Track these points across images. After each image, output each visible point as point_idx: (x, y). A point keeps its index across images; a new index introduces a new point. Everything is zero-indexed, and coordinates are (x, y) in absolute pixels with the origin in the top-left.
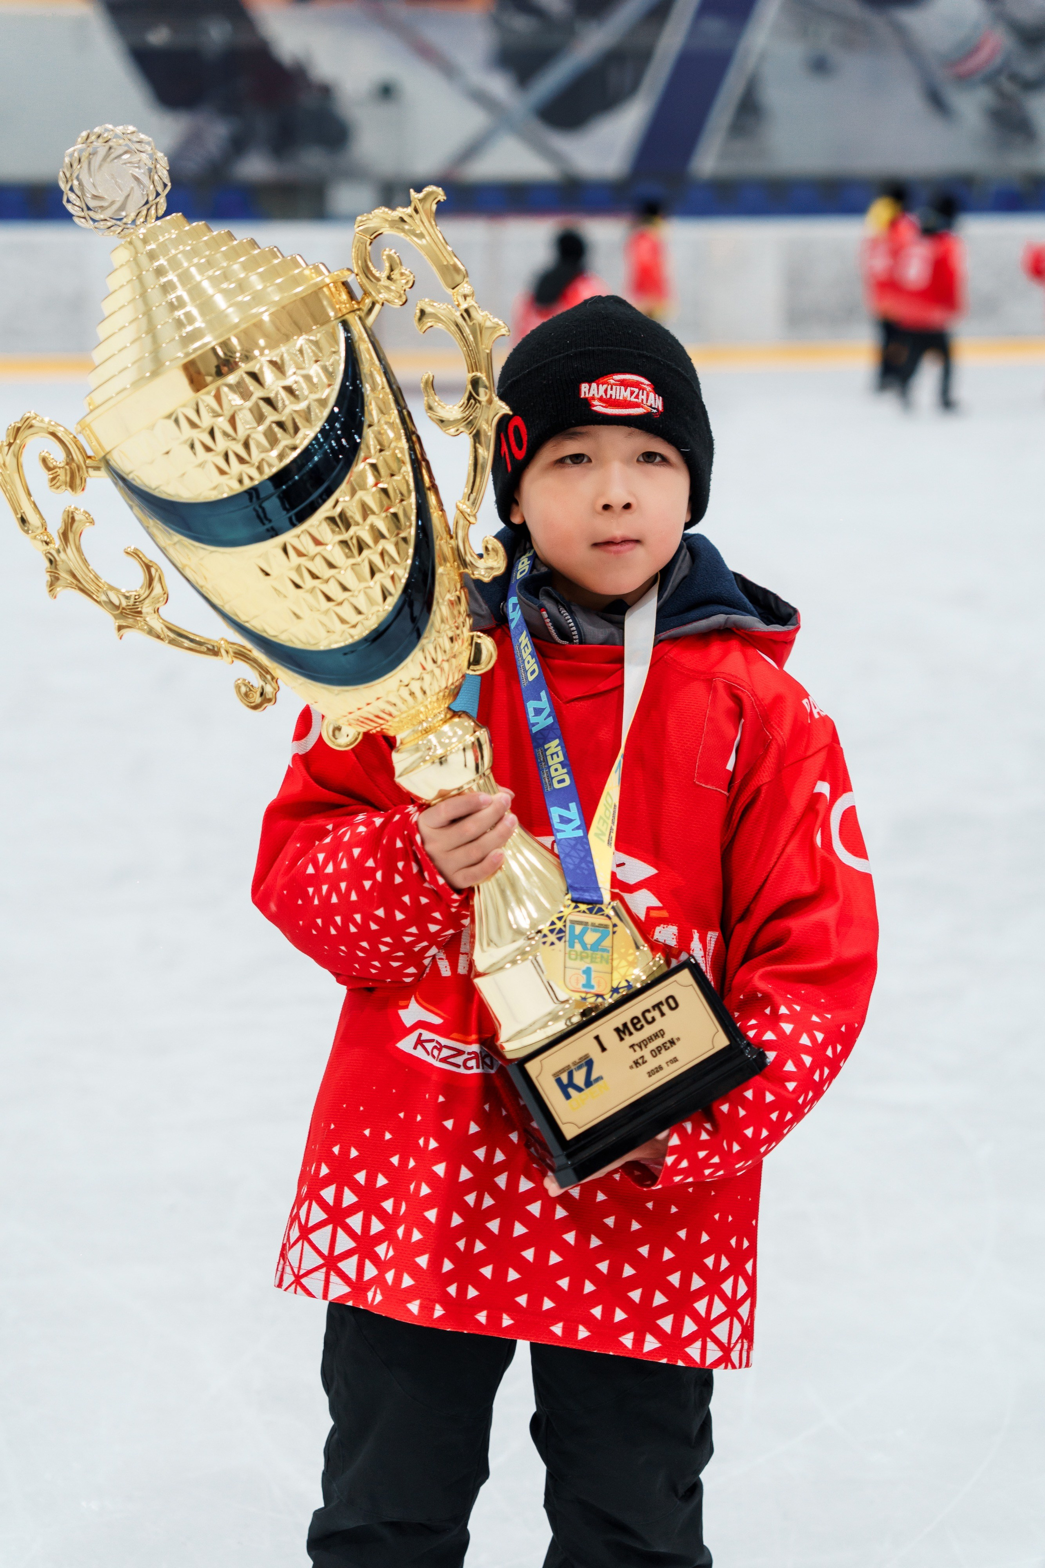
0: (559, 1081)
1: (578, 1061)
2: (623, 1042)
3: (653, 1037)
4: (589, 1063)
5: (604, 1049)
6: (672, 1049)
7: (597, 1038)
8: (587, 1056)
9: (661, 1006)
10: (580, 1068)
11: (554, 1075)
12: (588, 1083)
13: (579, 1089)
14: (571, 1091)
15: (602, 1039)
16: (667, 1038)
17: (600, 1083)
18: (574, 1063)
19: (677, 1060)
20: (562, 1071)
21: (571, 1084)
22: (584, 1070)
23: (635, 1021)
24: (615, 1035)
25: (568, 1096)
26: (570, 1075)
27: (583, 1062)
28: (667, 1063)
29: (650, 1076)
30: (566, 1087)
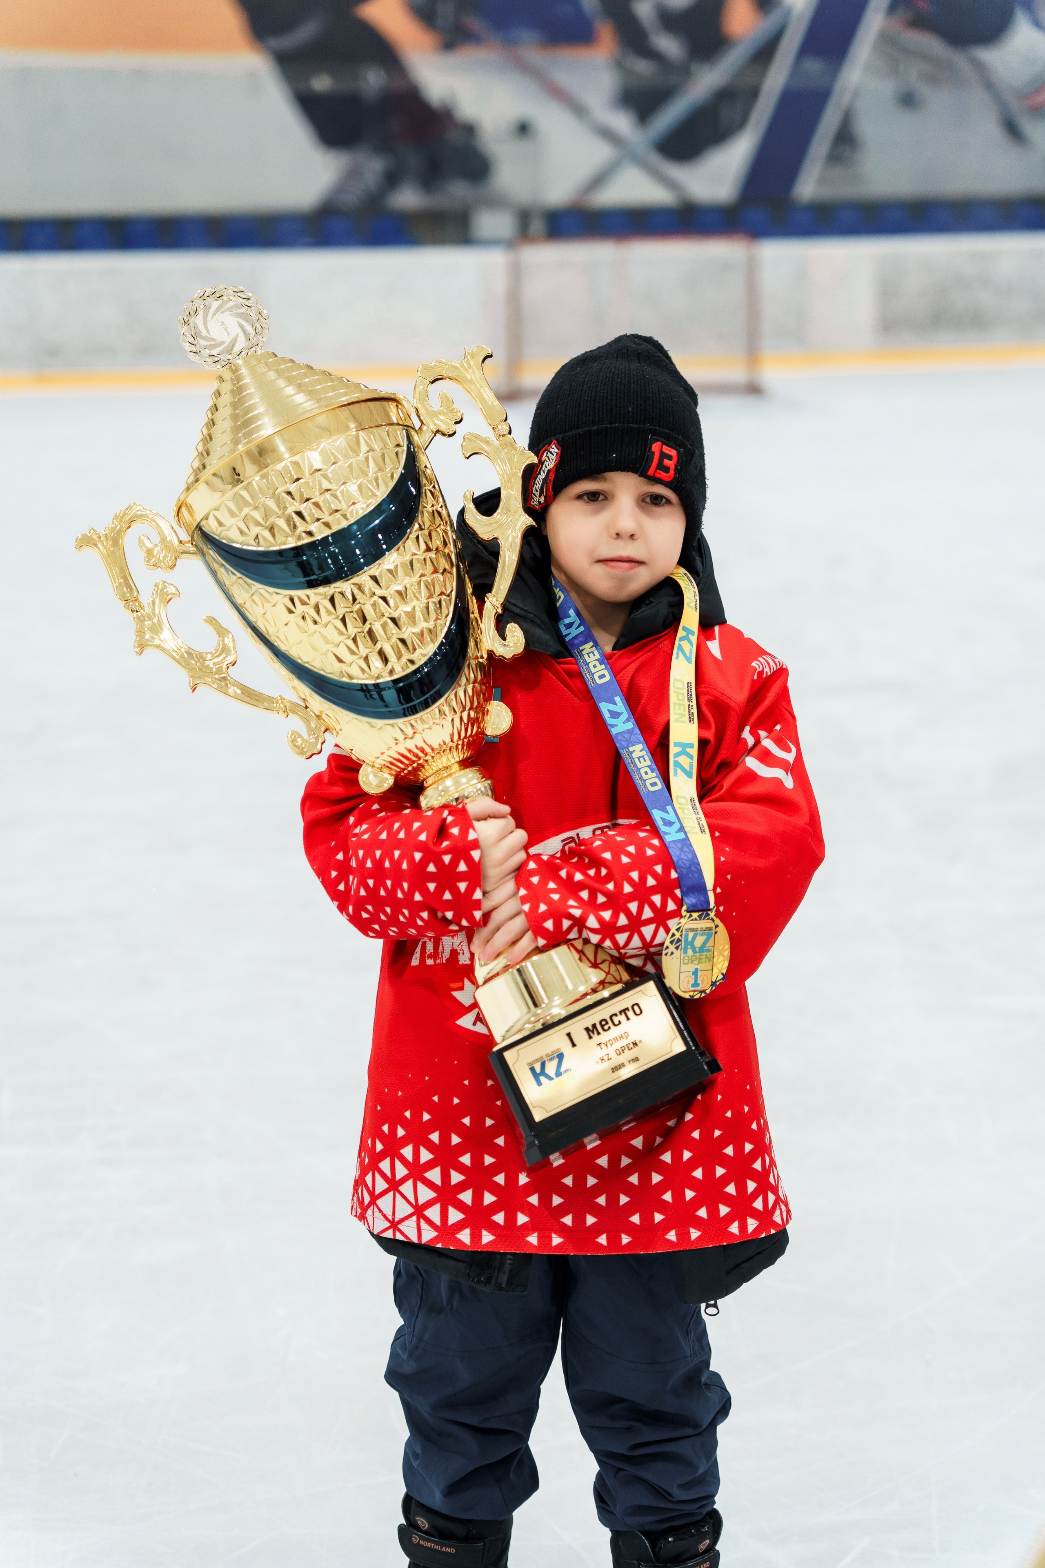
0: (532, 1070)
1: (550, 1054)
2: (592, 1040)
3: (618, 1038)
4: (561, 1056)
5: (574, 1045)
6: (634, 1050)
7: (569, 1035)
8: (558, 1050)
9: (627, 1011)
10: (552, 1059)
11: (529, 1064)
12: (558, 1074)
13: (550, 1078)
14: (542, 1078)
15: (573, 1035)
16: (631, 1039)
17: (569, 1074)
18: (547, 1055)
19: (638, 1060)
20: (536, 1061)
21: (543, 1072)
22: (556, 1061)
23: (604, 1023)
24: (585, 1033)
25: (539, 1083)
26: (543, 1065)
27: (555, 1055)
28: (629, 1061)
29: (613, 1072)
30: (538, 1075)
